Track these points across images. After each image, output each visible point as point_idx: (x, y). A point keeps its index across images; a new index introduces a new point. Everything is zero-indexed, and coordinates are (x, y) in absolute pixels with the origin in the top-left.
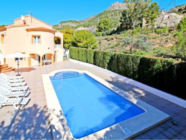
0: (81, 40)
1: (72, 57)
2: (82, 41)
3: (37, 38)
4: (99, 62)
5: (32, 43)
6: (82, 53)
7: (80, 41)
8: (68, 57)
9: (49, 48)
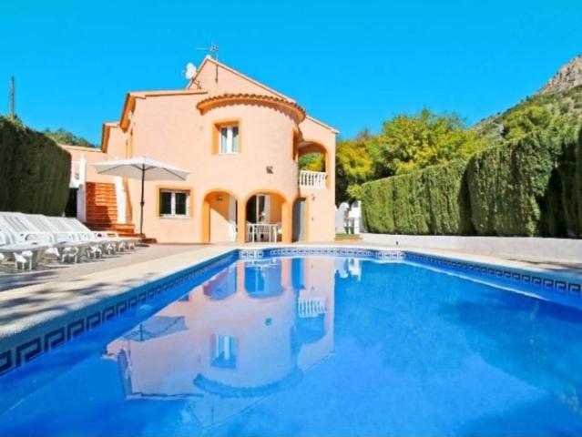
0: (410, 151)
1: (370, 224)
2: (414, 153)
3: (230, 133)
4: (491, 206)
5: (215, 150)
6: (409, 196)
7: (405, 155)
8: (357, 231)
9: (269, 171)
